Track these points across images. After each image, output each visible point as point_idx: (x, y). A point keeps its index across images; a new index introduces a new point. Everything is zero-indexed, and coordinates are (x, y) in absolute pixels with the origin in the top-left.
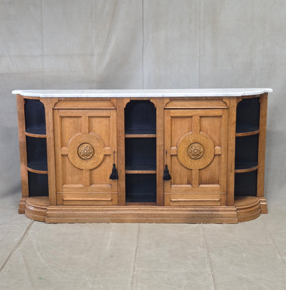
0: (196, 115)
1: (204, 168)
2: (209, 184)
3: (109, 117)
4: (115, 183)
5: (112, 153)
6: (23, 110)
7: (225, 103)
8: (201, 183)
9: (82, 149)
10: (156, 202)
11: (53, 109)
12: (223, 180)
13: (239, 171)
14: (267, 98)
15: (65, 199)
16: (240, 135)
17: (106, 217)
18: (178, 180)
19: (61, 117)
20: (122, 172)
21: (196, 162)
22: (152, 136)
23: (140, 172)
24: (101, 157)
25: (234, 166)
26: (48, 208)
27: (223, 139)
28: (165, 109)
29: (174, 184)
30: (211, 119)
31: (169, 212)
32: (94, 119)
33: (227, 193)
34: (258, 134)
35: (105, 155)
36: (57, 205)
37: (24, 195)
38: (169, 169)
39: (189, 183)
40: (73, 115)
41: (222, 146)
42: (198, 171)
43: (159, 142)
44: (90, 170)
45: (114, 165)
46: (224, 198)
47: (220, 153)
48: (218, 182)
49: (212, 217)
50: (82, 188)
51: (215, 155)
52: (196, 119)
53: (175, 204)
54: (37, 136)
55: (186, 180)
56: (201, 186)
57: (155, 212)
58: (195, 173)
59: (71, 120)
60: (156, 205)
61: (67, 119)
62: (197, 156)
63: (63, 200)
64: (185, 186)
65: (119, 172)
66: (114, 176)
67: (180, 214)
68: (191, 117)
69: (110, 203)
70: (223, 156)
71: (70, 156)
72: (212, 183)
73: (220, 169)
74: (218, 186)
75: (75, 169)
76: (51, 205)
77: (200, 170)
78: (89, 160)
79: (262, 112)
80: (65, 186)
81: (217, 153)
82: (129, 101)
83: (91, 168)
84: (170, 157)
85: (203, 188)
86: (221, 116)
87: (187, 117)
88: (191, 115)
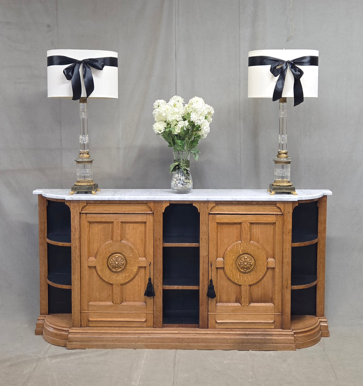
0: (245, 222)
1: (254, 284)
2: (261, 302)
3: (145, 223)
4: (150, 300)
5: (148, 265)
6: (45, 213)
7: (279, 208)
8: (251, 301)
9: (112, 260)
10: (198, 323)
11: (80, 213)
12: (277, 297)
13: (296, 287)
14: (325, 202)
15: (90, 319)
16: (296, 245)
18: (224, 298)
19: (90, 223)
20: (159, 288)
21: (245, 276)
22: (194, 245)
23: (180, 287)
24: (135, 269)
25: (290, 282)
26: (70, 331)
27: (277, 250)
28: (209, 214)
29: (220, 302)
30: (262, 226)
31: (214, 337)
32: (127, 225)
33: (282, 313)
34: (317, 243)
35: (140, 267)
36: (81, 326)
37: (42, 312)
38: (214, 284)
39: (238, 300)
40: (104, 220)
41: (276, 258)
42: (248, 288)
43: (203, 253)
44: (122, 285)
45: (150, 279)
46: (279, 319)
47: (273, 266)
48: (272, 301)
49: (265, 343)
50: (112, 306)
51: (268, 268)
52: (246, 226)
53: (221, 327)
54: (60, 244)
55: (234, 298)
56: (252, 304)
57: (197, 336)
58: (245, 290)
59: (101, 226)
60: (198, 327)
61: (96, 225)
62: (246, 269)
63: (89, 321)
64: (232, 304)
65: (155, 287)
66: (150, 292)
67: (227, 339)
68: (240, 223)
69: (145, 325)
70: (277, 270)
71: (98, 268)
72: (265, 302)
73: (274, 285)
74: (272, 304)
75: (104, 284)
76: (74, 327)
77: (250, 285)
78: (120, 274)
80: (91, 303)
81: (270, 266)
82: (168, 205)
83: (122, 282)
84: (215, 270)
85: (254, 307)
86: (274, 224)
87: (236, 223)
88: (240, 221)
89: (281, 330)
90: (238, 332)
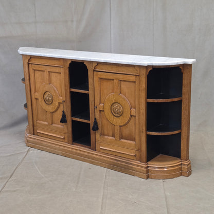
0: (116, 79)
1: (124, 126)
2: (128, 140)
3: (61, 73)
4: (66, 125)
8: (122, 137)
9: (46, 96)
10: (90, 146)
11: (28, 63)
12: (137, 138)
15: (38, 131)
17: (59, 150)
19: (34, 70)
20: (69, 118)
21: (117, 119)
23: (81, 120)
24: (57, 104)
25: (144, 128)
27: (137, 103)
28: (94, 71)
30: (128, 83)
31: (98, 157)
32: (53, 74)
33: (140, 150)
35: (59, 103)
36: (34, 134)
38: (98, 121)
39: (113, 136)
40: (40, 69)
41: (136, 108)
42: (119, 128)
43: (91, 99)
44: (52, 113)
45: (63, 112)
46: (138, 154)
47: (135, 115)
48: (134, 140)
49: (128, 169)
50: (47, 125)
51: (131, 116)
52: (116, 82)
53: (103, 151)
55: (111, 133)
56: (122, 140)
58: (117, 129)
60: (91, 148)
62: (118, 115)
64: (110, 138)
65: (67, 116)
67: (105, 160)
68: (113, 80)
69: (63, 141)
70: (137, 118)
71: (40, 100)
72: (130, 140)
73: (135, 129)
74: (134, 142)
75: (43, 111)
76: (30, 134)
77: (121, 126)
78: (50, 105)
79: (185, 82)
80: (38, 121)
81: (132, 114)
82: (70, 62)
84: (99, 112)
85: (123, 142)
86: (135, 82)
87: (110, 80)
88: (112, 78)
89: (139, 162)
90: (112, 157)
